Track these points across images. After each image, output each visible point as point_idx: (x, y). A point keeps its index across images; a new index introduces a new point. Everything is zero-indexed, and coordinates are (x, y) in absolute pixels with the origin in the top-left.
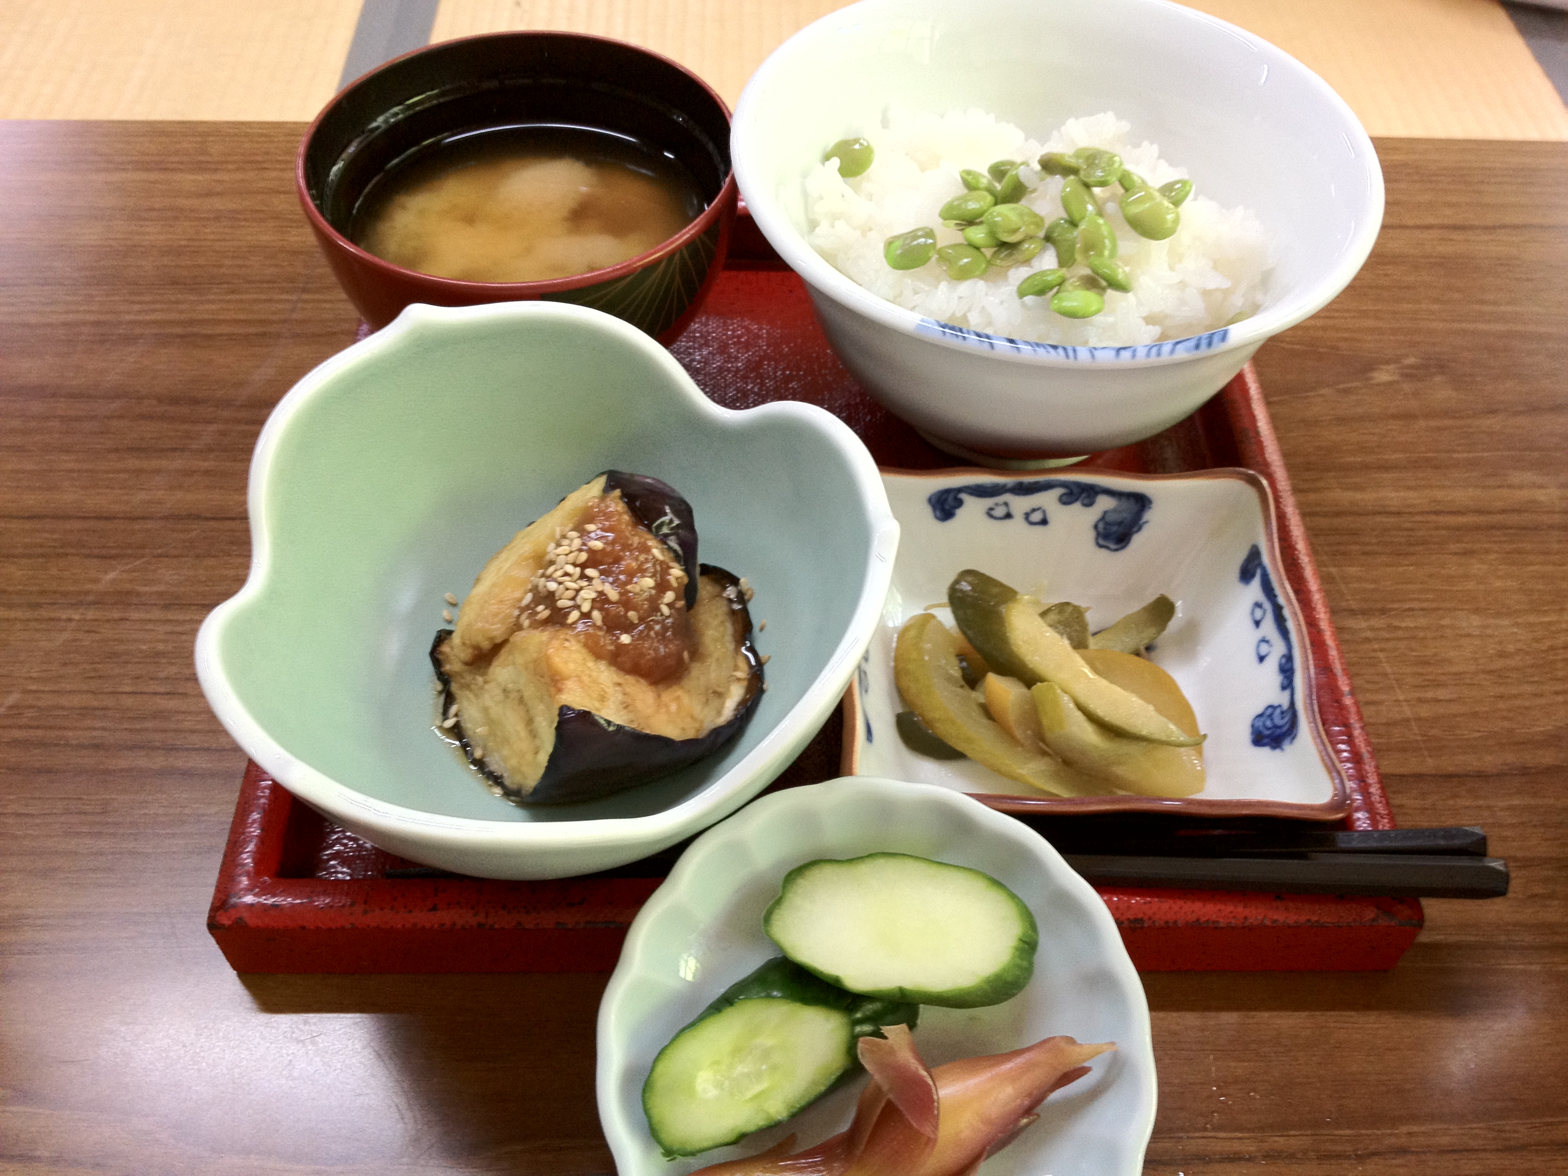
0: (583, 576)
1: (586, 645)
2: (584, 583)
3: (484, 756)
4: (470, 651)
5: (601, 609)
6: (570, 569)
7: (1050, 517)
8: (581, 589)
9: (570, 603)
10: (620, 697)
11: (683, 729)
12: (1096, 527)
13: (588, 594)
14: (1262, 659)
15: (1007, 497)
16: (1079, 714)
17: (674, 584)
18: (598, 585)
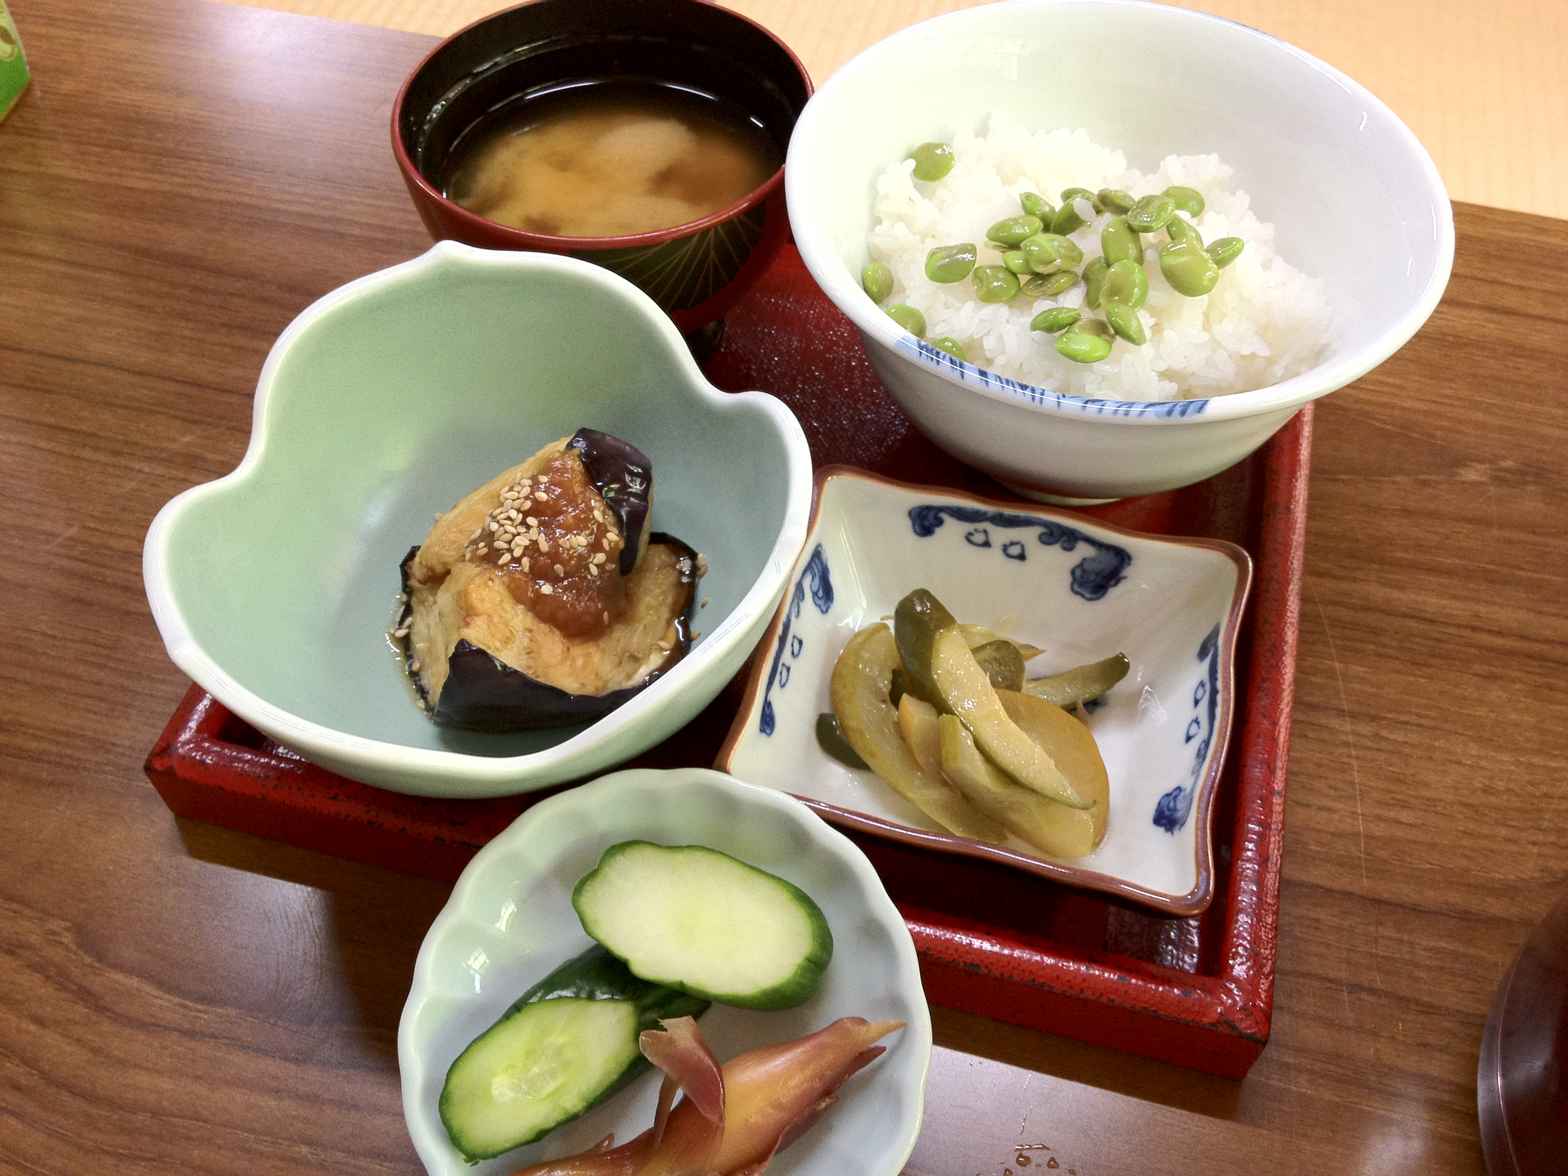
0: (523, 523)
1: (509, 588)
2: (522, 530)
3: (420, 669)
4: (424, 571)
5: (531, 557)
6: (513, 514)
7: (1027, 553)
8: (519, 534)
9: (506, 546)
10: (526, 641)
11: (583, 685)
12: (1073, 572)
13: (522, 541)
14: (1188, 739)
15: (987, 526)
16: (976, 753)
17: (607, 547)
18: (534, 534)
